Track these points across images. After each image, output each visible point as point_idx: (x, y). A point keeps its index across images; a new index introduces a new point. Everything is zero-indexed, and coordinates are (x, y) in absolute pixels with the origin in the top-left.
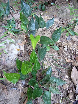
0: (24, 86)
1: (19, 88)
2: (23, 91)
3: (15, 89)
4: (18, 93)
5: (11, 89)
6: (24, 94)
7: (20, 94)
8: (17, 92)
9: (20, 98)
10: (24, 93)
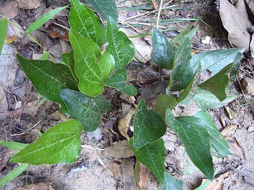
0: (103, 142)
1: (94, 157)
2: (108, 159)
3: (82, 169)
4: (99, 174)
5: (70, 177)
6: (119, 163)
7: (109, 172)
8: (93, 173)
9: (114, 182)
10: (116, 162)
